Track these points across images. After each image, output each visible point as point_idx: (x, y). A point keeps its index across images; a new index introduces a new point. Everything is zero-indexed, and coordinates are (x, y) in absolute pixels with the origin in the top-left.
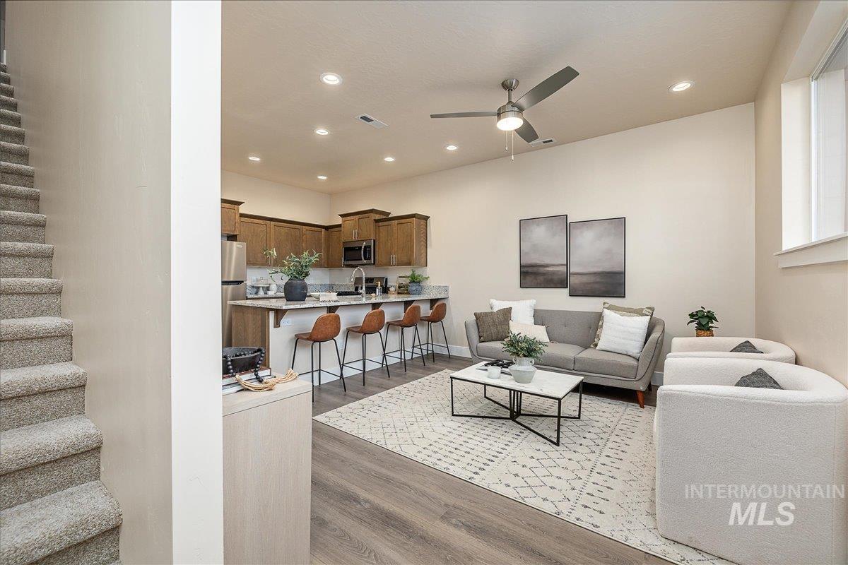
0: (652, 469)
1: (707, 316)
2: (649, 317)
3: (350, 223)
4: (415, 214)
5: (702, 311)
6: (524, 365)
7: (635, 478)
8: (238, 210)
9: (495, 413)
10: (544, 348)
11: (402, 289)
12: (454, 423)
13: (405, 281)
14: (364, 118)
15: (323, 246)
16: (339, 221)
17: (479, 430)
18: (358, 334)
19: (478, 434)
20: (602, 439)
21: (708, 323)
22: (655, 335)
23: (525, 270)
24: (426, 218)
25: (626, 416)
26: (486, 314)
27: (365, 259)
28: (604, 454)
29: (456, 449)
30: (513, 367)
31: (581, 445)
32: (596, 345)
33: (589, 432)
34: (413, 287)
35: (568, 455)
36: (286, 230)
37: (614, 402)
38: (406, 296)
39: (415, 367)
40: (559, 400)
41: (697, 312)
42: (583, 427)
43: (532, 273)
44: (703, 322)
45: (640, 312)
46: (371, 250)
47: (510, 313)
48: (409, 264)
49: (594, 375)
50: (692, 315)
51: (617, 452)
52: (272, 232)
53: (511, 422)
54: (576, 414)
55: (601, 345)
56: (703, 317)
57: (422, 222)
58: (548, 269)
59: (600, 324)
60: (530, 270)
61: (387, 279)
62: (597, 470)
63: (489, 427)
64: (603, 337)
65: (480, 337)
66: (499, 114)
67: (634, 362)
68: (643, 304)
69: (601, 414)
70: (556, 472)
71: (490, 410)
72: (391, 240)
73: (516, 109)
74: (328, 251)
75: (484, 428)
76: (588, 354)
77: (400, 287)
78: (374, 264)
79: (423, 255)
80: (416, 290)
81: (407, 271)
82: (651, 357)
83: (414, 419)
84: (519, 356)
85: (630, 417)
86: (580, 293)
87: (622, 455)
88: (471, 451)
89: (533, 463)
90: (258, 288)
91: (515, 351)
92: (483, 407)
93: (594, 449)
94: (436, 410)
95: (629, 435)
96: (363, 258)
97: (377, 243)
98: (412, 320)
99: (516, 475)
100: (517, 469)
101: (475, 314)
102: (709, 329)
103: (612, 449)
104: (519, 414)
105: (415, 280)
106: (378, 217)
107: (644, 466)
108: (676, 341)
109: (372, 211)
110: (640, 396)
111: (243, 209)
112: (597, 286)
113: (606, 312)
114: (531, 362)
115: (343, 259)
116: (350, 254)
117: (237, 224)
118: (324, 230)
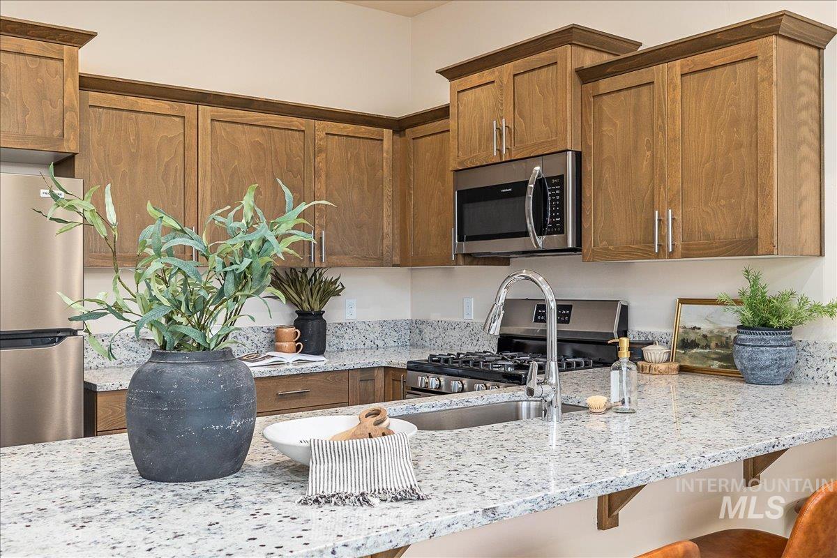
3: (479, 97)
8: (74, 61)
11: (697, 355)
15: (388, 190)
16: (440, 93)
27: (541, 231)
34: (764, 352)
36: (256, 136)
48: (747, 245)
52: (205, 141)
57: (806, 55)
61: (625, 309)
72: (652, 146)
74: (404, 207)
78: (578, 248)
80: (779, 363)
81: (726, 278)
96: (531, 226)
97: (589, 166)
105: (770, 320)
106: (590, 59)
109: (567, 37)
111: (90, 60)
115: (454, 232)
116: (481, 212)
117: (67, 115)
118: (387, 133)
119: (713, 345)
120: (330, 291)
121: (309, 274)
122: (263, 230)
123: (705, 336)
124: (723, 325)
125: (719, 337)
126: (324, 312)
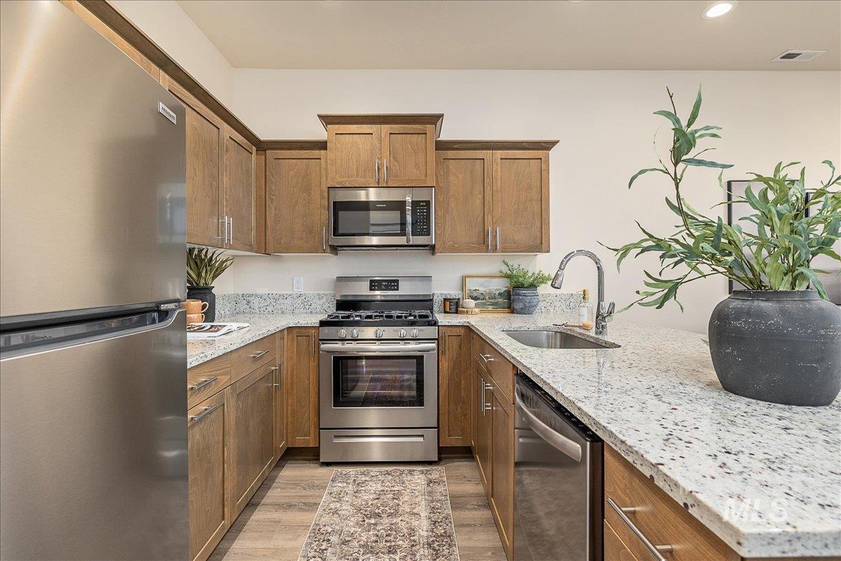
3: (356, 143)
46: (428, 213)
48: (536, 247)
78: (435, 245)
118: (254, 149)
119: (487, 298)
123: (482, 294)
124: (491, 288)
125: (490, 294)
126: (213, 287)
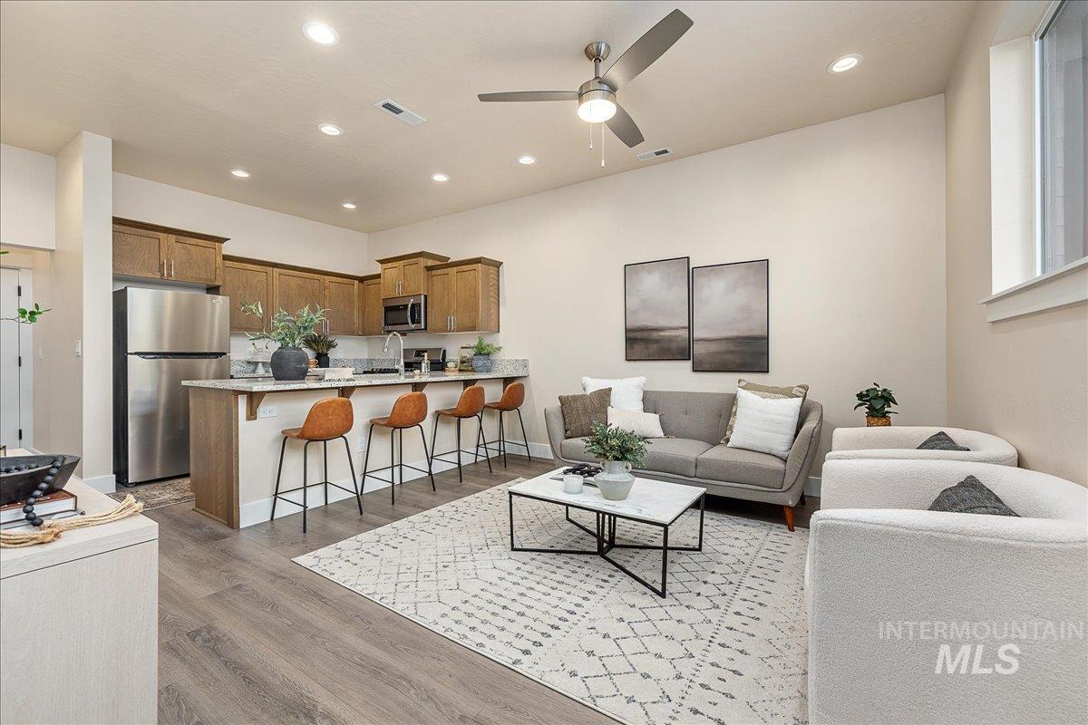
0: (804, 633)
1: (882, 397)
2: (801, 399)
3: (391, 273)
4: (480, 258)
5: (875, 389)
6: (616, 473)
7: (777, 653)
8: (220, 249)
9: (577, 545)
10: (647, 447)
11: (465, 365)
12: (510, 563)
13: (469, 354)
14: (387, 106)
15: (356, 305)
16: (377, 269)
17: (547, 574)
18: (386, 428)
19: (544, 581)
20: (731, 583)
21: (883, 406)
22: (810, 425)
23: (632, 335)
24: (498, 265)
25: (768, 545)
26: (575, 398)
27: (413, 323)
28: (731, 610)
29: (504, 607)
30: (601, 476)
31: (699, 594)
32: (728, 441)
33: (713, 572)
34: (480, 362)
35: (677, 613)
36: (299, 281)
37: (752, 522)
38: (469, 373)
39: (477, 474)
40: (666, 527)
41: (868, 391)
42: (704, 565)
43: (641, 340)
44: (877, 405)
45: (788, 393)
46: (420, 310)
47: (609, 396)
48: (473, 328)
49: (724, 483)
50: (860, 396)
51: (753, 605)
52: (276, 282)
53: (598, 559)
54: (696, 543)
55: (735, 439)
56: (876, 397)
57: (492, 270)
58: (662, 333)
59: (734, 410)
60: (638, 335)
61: (444, 351)
62: (719, 639)
63: (562, 570)
64: (736, 428)
65: (566, 431)
66: (582, 95)
67: (779, 465)
68: (792, 382)
69: (733, 542)
70: (656, 645)
71: (570, 539)
72: (448, 294)
73: (606, 87)
74: (364, 312)
75: (556, 570)
76: (716, 454)
77: (462, 362)
78: (426, 329)
79: (494, 317)
80: (484, 365)
81: (471, 340)
82: (803, 458)
83: (451, 558)
84: (607, 458)
85: (773, 546)
86: (706, 367)
87: (759, 612)
88: (527, 612)
89: (622, 630)
90: (257, 363)
91: (601, 451)
92: (561, 535)
93: (717, 602)
94: (489, 542)
95: (772, 576)
96: (410, 321)
97: (429, 300)
98: (472, 407)
99: (590, 653)
100: (594, 642)
101: (560, 398)
102: (884, 415)
103: (745, 600)
104: (612, 544)
105: (483, 352)
106: (430, 263)
107: (792, 629)
108: (840, 434)
109: (421, 254)
110: (788, 513)
111: (227, 249)
112: (729, 357)
113: (742, 394)
114: (627, 467)
115: (383, 322)
116: (392, 315)
117: (218, 270)
118: (356, 282)
120: (331, 345)
121: (322, 338)
122: (312, 316)
126: (328, 354)
